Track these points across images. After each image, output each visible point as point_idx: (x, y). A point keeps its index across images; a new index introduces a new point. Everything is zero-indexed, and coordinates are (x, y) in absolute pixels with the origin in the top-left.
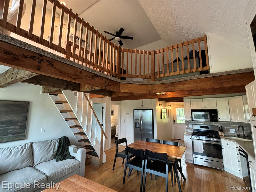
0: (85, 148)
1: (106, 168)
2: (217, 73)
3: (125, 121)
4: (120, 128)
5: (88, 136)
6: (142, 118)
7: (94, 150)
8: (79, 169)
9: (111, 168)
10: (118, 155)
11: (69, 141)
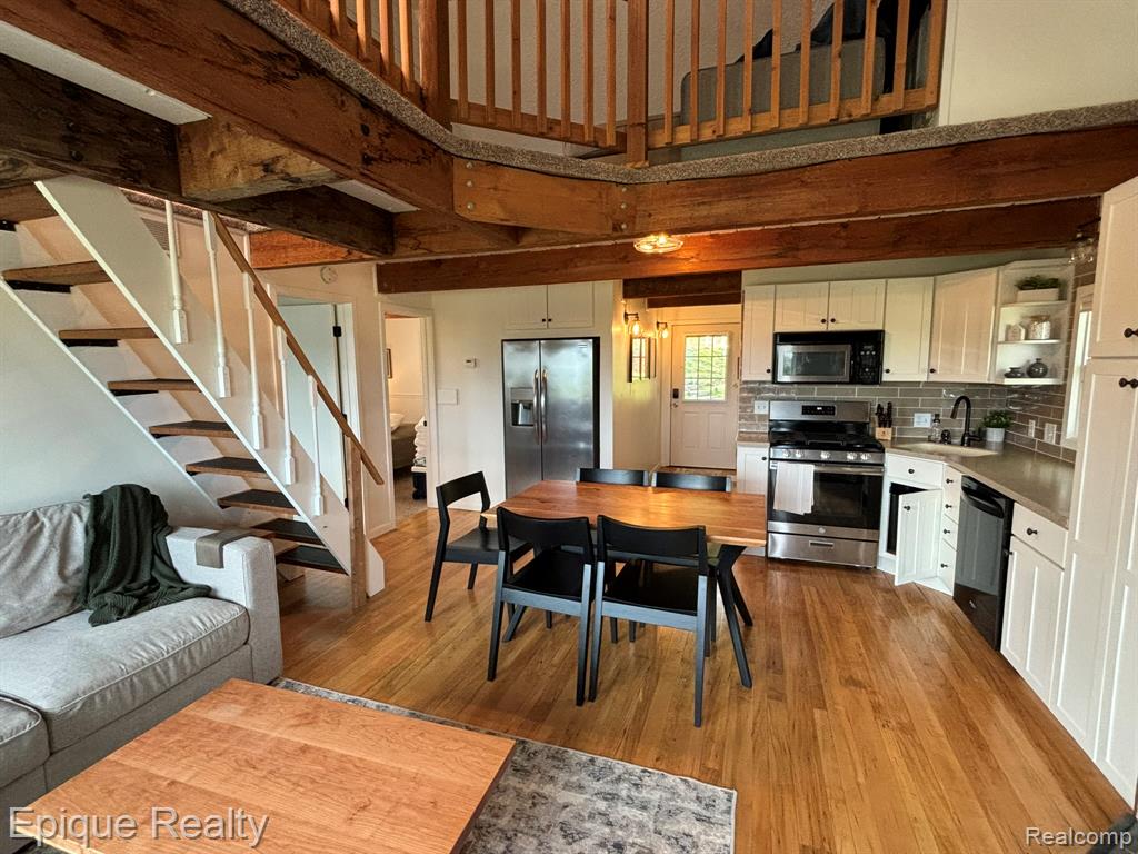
0: (266, 537)
1: (388, 616)
2: (979, 124)
3: (460, 396)
4: (434, 433)
5: (277, 477)
6: (545, 380)
7: (319, 542)
8: (245, 643)
9: (414, 613)
10: (447, 556)
11: (162, 506)
